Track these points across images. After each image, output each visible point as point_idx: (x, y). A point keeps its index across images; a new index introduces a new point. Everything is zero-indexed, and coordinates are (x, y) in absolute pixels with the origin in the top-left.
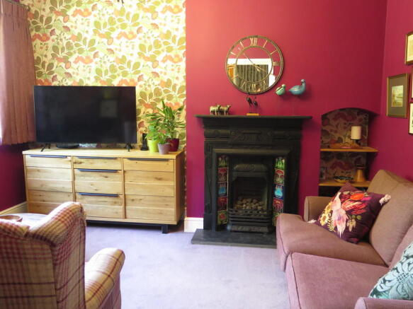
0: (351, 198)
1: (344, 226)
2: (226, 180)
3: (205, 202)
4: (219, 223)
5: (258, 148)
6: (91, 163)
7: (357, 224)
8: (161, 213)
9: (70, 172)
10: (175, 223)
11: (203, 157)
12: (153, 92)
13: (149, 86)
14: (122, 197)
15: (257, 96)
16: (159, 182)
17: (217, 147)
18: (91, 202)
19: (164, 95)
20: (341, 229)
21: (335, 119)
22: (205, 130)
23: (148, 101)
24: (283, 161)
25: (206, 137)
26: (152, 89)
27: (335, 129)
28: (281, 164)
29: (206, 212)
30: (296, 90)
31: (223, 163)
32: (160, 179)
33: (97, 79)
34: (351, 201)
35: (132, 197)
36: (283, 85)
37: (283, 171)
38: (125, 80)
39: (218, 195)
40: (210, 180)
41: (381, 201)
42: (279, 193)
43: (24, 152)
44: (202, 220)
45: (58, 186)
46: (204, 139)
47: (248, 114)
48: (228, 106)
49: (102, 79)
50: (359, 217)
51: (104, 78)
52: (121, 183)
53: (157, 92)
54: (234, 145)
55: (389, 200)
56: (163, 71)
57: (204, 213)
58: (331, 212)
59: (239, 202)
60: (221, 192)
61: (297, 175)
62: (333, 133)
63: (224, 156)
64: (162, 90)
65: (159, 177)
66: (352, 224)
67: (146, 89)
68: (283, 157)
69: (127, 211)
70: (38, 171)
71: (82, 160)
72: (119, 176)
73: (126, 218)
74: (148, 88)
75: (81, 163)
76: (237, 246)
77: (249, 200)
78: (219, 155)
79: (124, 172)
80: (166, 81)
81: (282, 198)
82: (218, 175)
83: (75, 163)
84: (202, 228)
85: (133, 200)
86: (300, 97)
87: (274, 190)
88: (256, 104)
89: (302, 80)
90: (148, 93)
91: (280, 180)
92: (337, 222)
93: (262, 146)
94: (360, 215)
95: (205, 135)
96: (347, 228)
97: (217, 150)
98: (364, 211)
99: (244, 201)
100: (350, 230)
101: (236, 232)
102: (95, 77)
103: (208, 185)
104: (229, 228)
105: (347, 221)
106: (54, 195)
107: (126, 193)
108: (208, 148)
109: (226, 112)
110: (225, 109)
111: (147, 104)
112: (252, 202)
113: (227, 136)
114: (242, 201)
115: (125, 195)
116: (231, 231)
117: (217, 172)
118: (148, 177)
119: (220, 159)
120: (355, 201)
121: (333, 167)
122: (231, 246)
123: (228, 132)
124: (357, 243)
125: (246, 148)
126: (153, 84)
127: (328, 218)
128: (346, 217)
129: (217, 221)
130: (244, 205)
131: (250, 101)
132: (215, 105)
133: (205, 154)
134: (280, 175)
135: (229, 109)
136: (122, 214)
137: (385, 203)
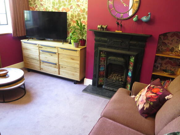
0: (152, 91)
1: (142, 106)
2: (104, 64)
3: (94, 73)
4: (99, 83)
5: (120, 50)
6: (46, 48)
7: (149, 107)
8: (73, 75)
9: (38, 51)
10: (79, 80)
11: (94, 51)
12: (77, 15)
13: (75, 11)
14: (58, 65)
15: (122, 21)
16: (73, 60)
17: (100, 47)
18: (46, 65)
19: (82, 17)
20: (140, 107)
21: (171, 37)
22: (95, 37)
23: (75, 19)
24: (134, 58)
25: (95, 41)
26: (77, 13)
27: (170, 42)
28: (132, 60)
29: (94, 77)
30: (144, 19)
31: (103, 55)
32: (73, 59)
33: (53, 7)
34: (152, 92)
35: (62, 66)
36: (136, 16)
37: (133, 63)
38: (65, 8)
39: (99, 71)
40: (96, 63)
41: (166, 98)
42: (130, 74)
43: (21, 41)
44: (91, 80)
45: (34, 57)
46: (94, 42)
47: (117, 31)
48: (106, 26)
49: (55, 7)
50: (152, 103)
51: (56, 7)
52: (57, 59)
53: (79, 15)
54: (109, 47)
55: (170, 99)
56: (82, 4)
57: (93, 78)
58: (141, 95)
59: (112, 75)
60: (101, 69)
61: (140, 66)
62: (169, 45)
63: (104, 52)
64: (81, 14)
65: (73, 58)
66: (147, 106)
67: (74, 13)
68: (134, 56)
69: (60, 72)
70: (27, 49)
71: (42, 47)
72: (57, 55)
73: (59, 74)
74: (75, 13)
75: (42, 48)
76: (102, 97)
77: (116, 75)
78: (101, 51)
79: (59, 54)
80: (83, 9)
81: (131, 77)
82: (100, 61)
83: (40, 47)
84: (92, 84)
85: (62, 67)
86: (148, 22)
87: (128, 72)
88: (121, 26)
89: (149, 13)
90: (74, 15)
91: (131, 68)
92: (140, 102)
93: (123, 49)
94: (152, 102)
95: (95, 40)
96: (143, 108)
97: (100, 48)
98: (155, 100)
99: (114, 75)
100: (145, 109)
101: (106, 89)
102: (52, 6)
103: (95, 65)
104: (103, 87)
105: (144, 104)
106: (33, 60)
107: (60, 63)
108: (96, 47)
109: (105, 29)
110: (105, 27)
111: (74, 21)
112: (118, 75)
113: (105, 42)
114: (113, 74)
115: (59, 64)
116: (104, 89)
117: (100, 59)
118: (68, 58)
119: (102, 53)
120: (153, 93)
121: (166, 64)
122: (100, 96)
123: (106, 39)
124: (146, 118)
125: (115, 49)
126: (77, 10)
127: (138, 98)
128: (145, 101)
129: (98, 82)
130: (113, 77)
131: (118, 24)
132: (100, 25)
133: (95, 49)
134: (131, 65)
135: (106, 27)
136: (58, 72)
137: (168, 99)
